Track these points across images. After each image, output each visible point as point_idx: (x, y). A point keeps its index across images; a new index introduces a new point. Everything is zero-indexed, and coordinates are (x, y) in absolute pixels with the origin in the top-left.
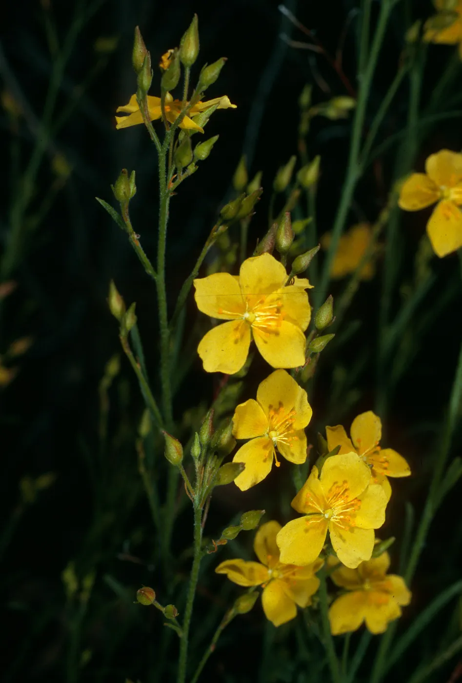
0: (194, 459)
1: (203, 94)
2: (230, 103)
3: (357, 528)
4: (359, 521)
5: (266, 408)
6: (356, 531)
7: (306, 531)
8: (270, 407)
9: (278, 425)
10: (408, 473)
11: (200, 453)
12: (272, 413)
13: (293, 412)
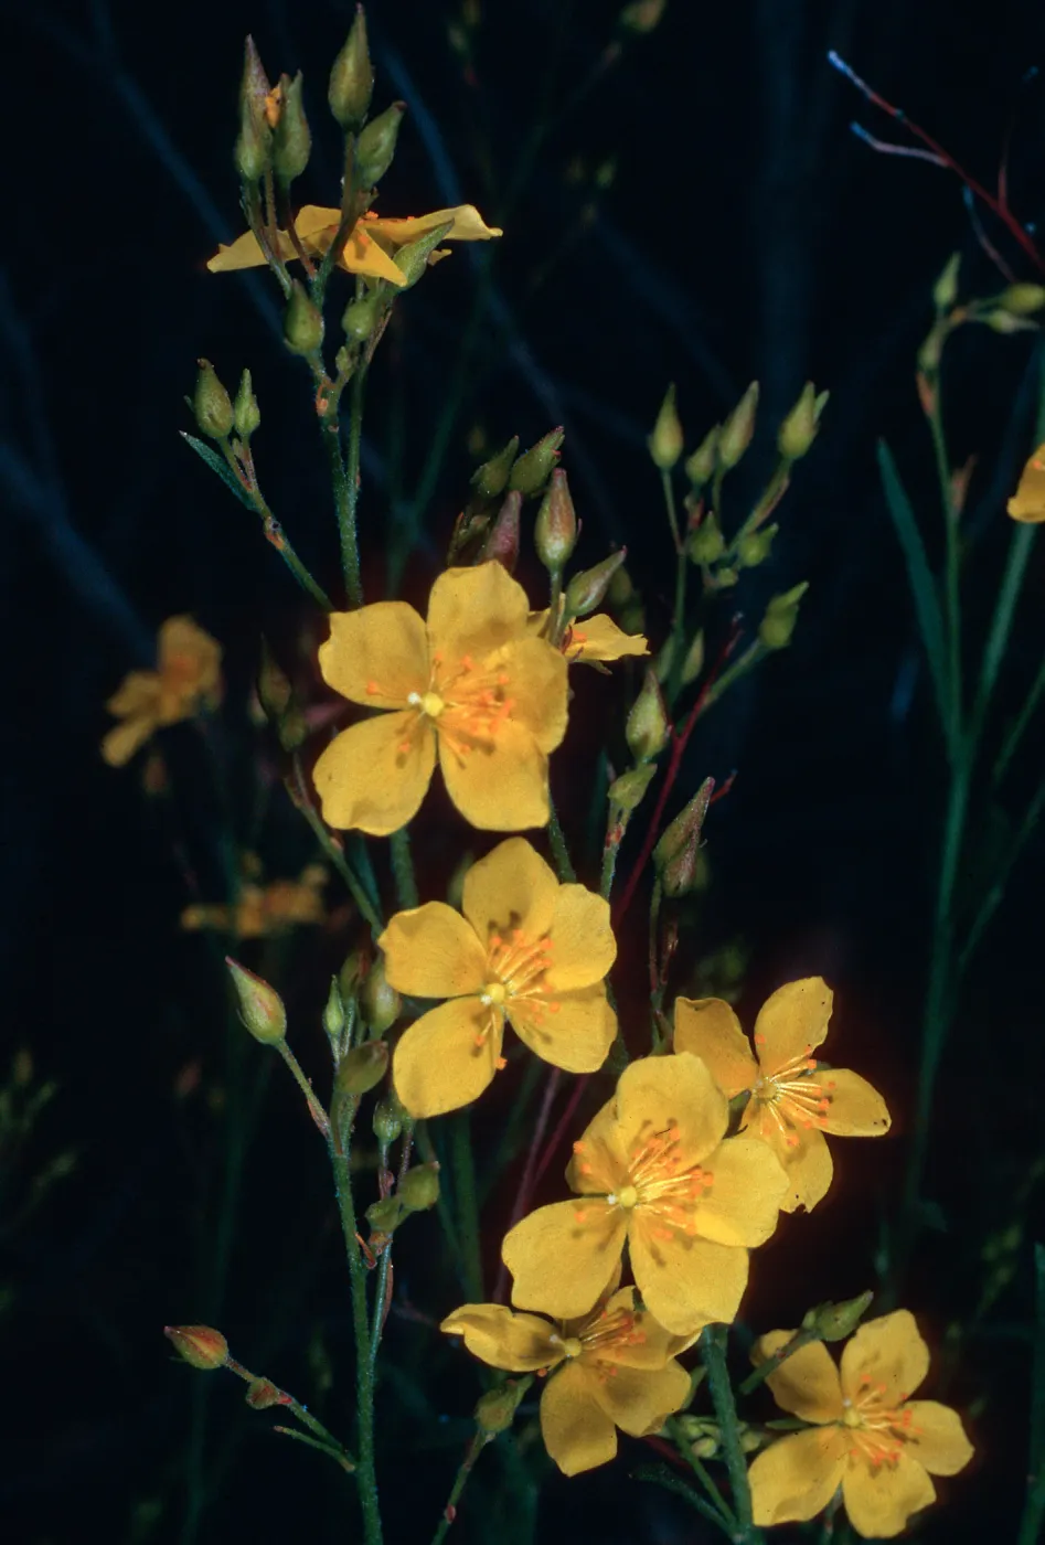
0: (330, 1037)
1: (375, 189)
2: (481, 224)
3: (702, 1239)
4: (706, 1224)
5: (482, 927)
6: (697, 1245)
7: (577, 1234)
8: (492, 925)
9: (511, 971)
10: (881, 1131)
11: (342, 1024)
12: (496, 941)
13: (546, 941)
